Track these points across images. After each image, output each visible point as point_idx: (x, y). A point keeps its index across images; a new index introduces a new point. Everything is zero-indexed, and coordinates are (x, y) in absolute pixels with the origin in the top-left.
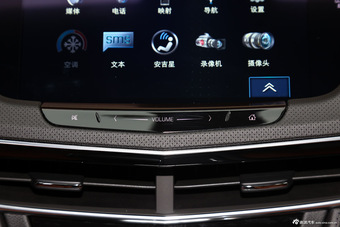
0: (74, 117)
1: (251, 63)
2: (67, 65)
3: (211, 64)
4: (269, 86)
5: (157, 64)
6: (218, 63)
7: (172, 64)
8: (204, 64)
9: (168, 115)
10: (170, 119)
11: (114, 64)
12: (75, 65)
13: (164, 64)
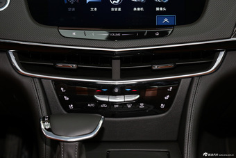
0: (74, 33)
1: (158, 9)
2: (69, 9)
3: (139, 9)
4: (166, 20)
5: (112, 9)
6: (142, 9)
7: (120, 9)
8: (135, 9)
9: (118, 33)
10: (119, 35)
11: (92, 9)
12: (74, 9)
13: (116, 9)
